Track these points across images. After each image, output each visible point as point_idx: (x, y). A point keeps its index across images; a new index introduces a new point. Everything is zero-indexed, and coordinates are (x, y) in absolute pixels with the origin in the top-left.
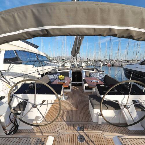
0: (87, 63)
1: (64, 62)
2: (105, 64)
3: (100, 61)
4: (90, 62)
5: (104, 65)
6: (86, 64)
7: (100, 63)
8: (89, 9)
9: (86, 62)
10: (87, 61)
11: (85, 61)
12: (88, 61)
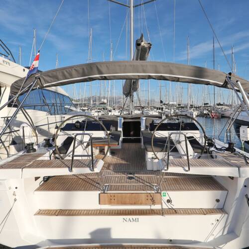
0: (160, 111)
1: (104, 109)
2: (205, 112)
3: (192, 106)
4: (167, 110)
5: (202, 115)
6: (159, 113)
7: (190, 111)
8: (134, 66)
9: (157, 109)
10: (161, 107)
11: (155, 108)
12: (164, 107)
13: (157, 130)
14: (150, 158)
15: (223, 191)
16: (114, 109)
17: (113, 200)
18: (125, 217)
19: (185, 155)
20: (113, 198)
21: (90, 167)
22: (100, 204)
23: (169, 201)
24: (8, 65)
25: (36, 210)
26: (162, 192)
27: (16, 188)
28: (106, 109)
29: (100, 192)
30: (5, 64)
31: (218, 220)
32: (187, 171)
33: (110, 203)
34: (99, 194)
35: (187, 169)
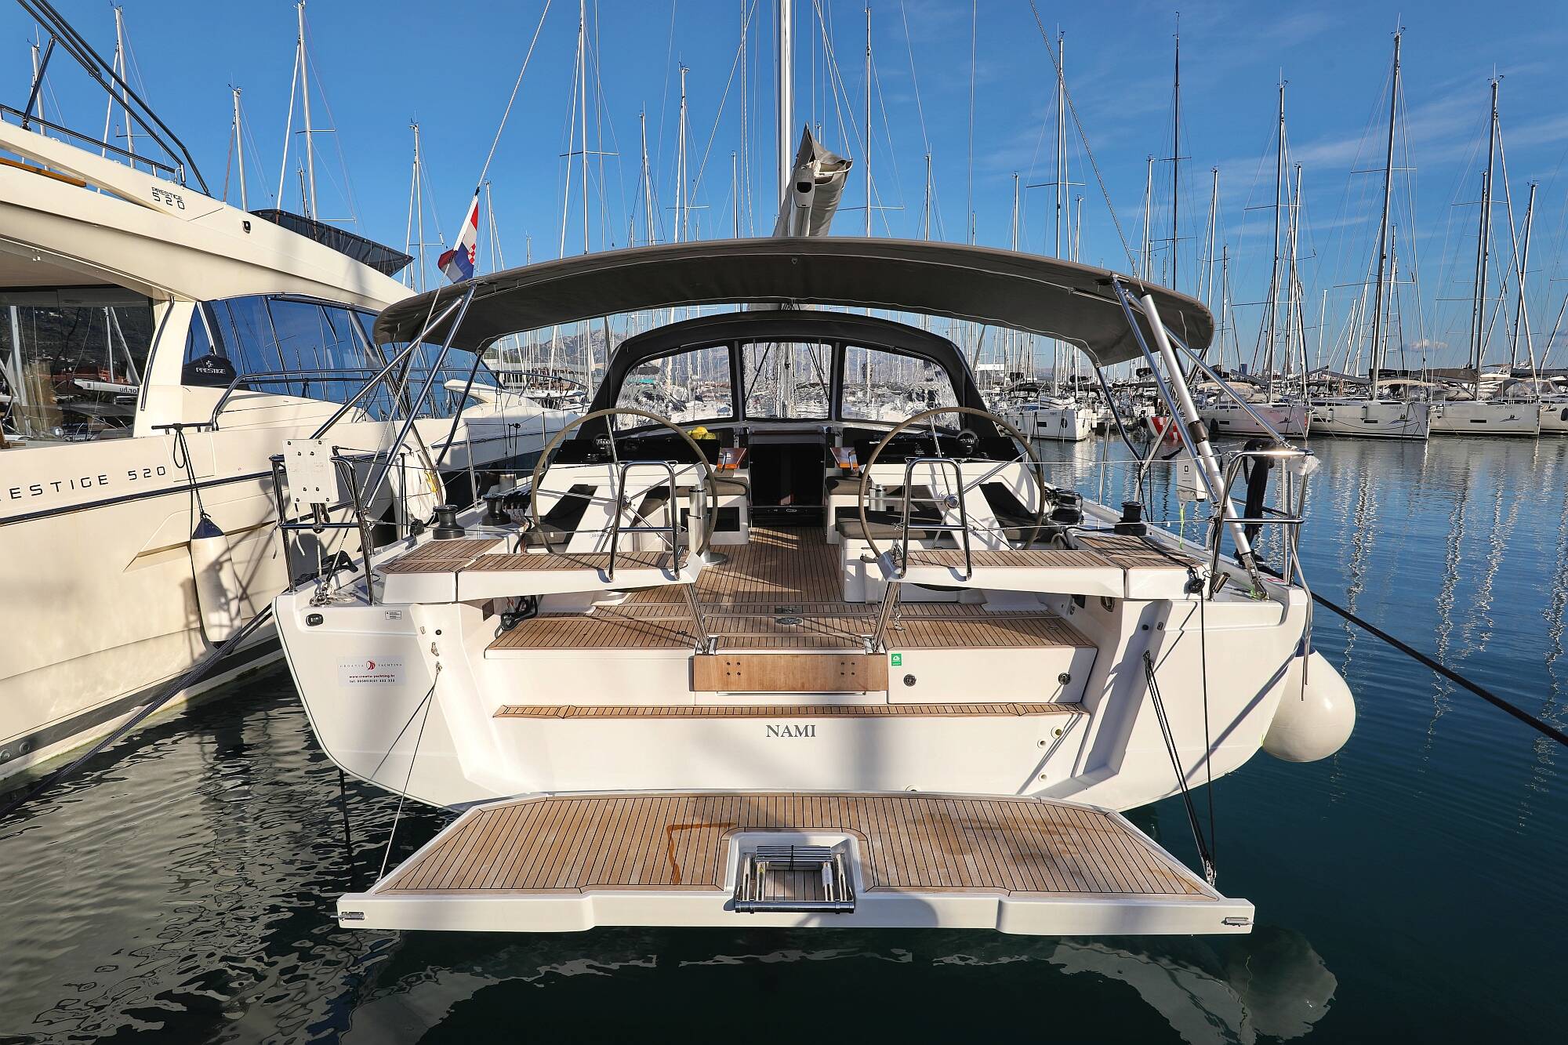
13: (878, 461)
14: (852, 562)
15: (1083, 650)
16: (698, 398)
17: (734, 677)
18: (773, 722)
19: (956, 528)
20: (733, 669)
21: (663, 568)
22: (692, 688)
23: (910, 680)
24: (174, 208)
25: (497, 705)
26: (890, 653)
27: (438, 632)
28: (661, 398)
29: (692, 652)
30: (162, 204)
31: (1058, 732)
32: (964, 579)
33: (726, 687)
34: (691, 659)
35: (963, 572)
